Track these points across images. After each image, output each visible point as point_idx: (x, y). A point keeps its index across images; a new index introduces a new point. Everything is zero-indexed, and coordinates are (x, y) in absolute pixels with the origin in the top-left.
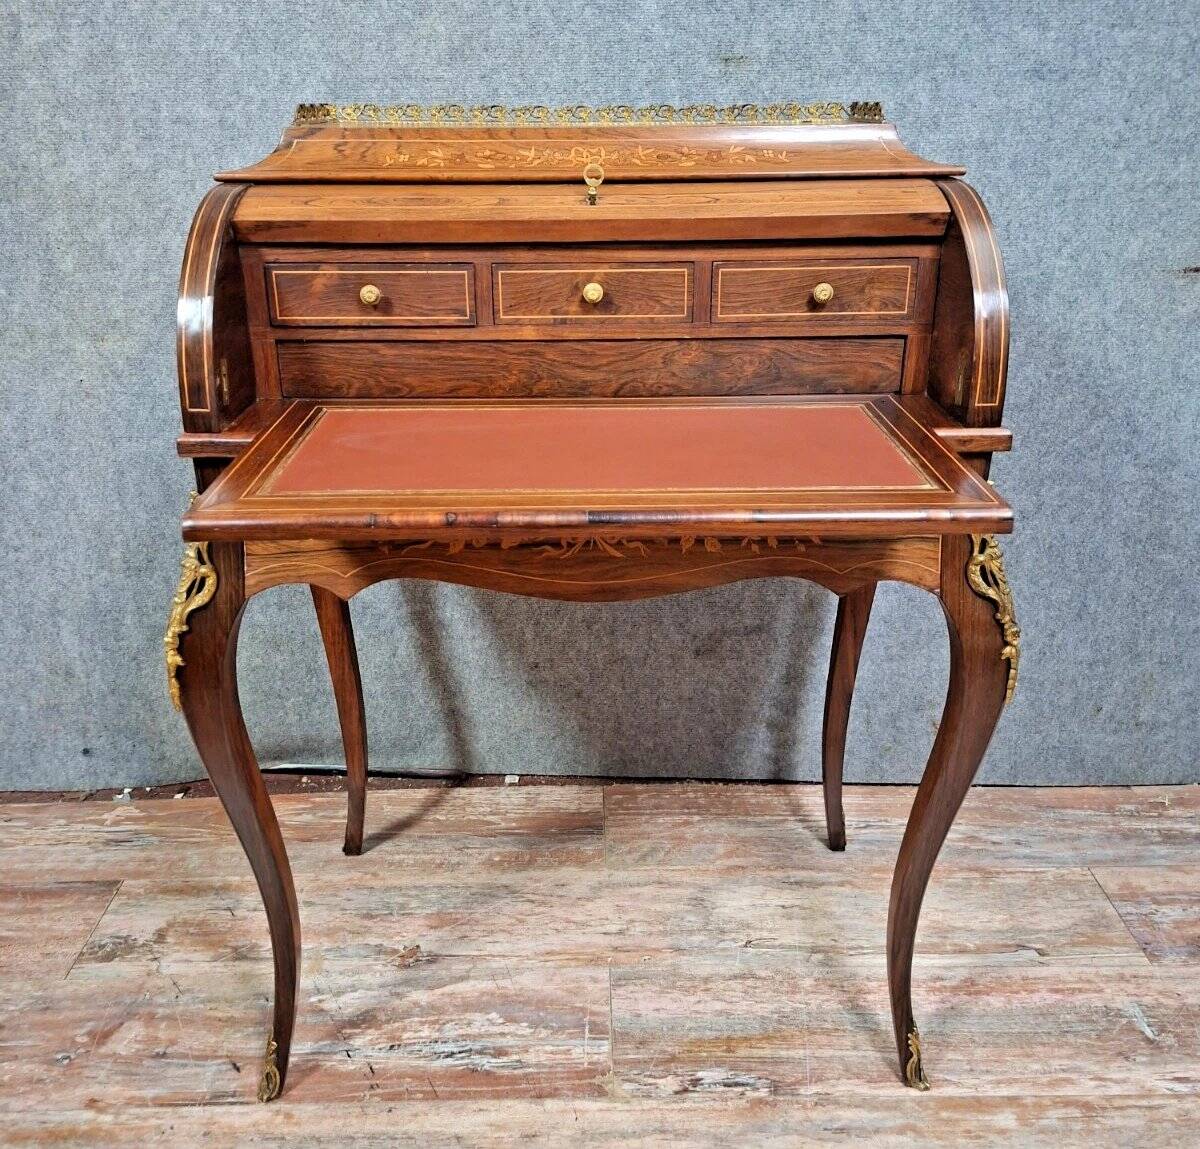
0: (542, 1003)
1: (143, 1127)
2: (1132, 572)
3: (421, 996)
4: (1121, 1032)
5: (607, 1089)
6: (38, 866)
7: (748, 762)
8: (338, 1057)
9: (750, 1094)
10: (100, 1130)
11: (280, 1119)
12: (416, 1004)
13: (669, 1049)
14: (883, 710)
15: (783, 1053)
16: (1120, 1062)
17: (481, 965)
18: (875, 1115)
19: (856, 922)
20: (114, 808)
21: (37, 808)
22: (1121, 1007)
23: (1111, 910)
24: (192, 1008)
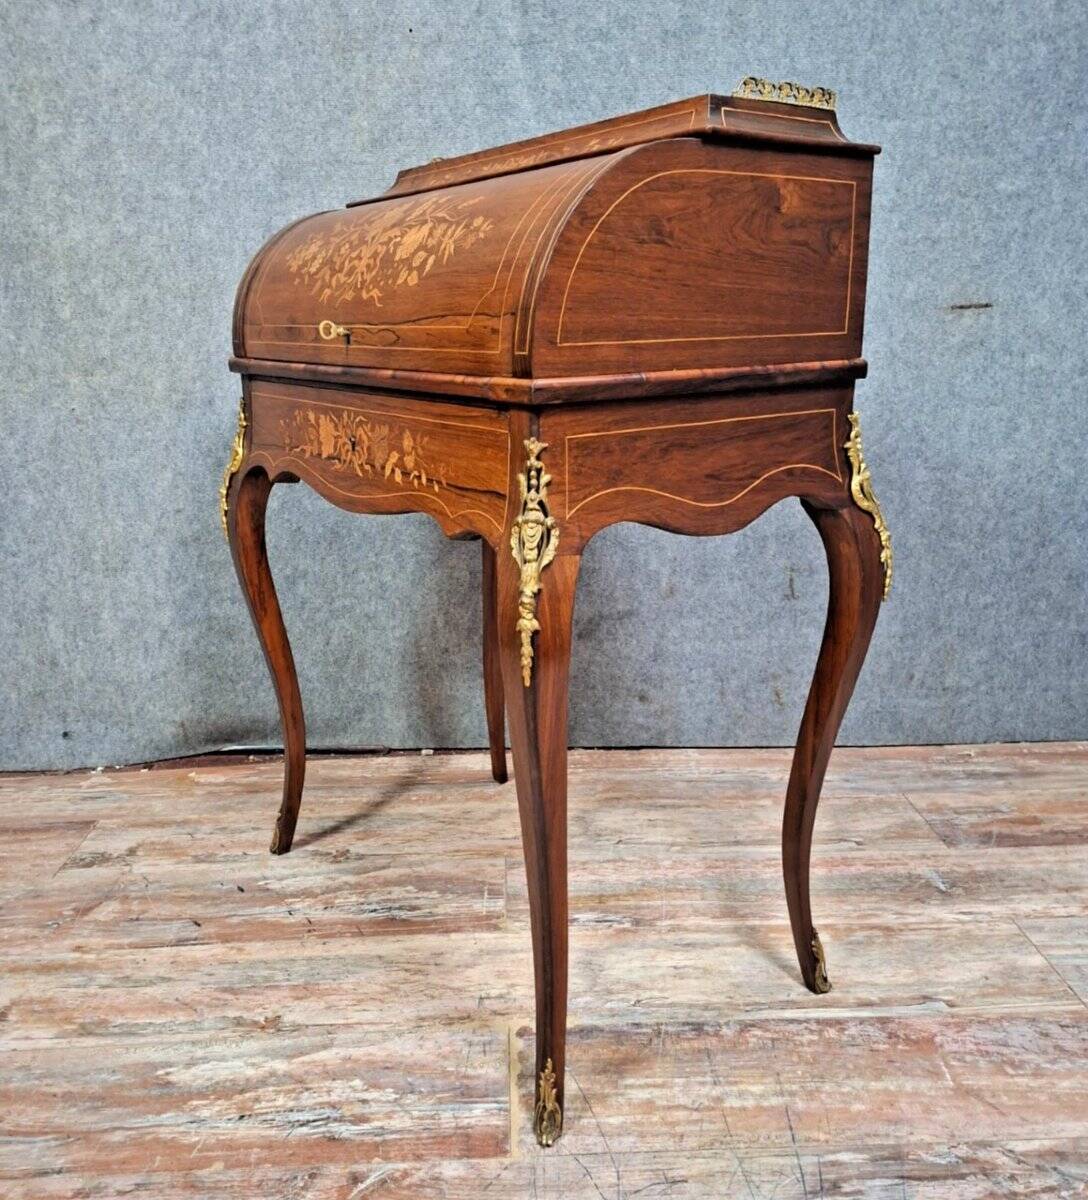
0: (449, 880)
1: (120, 961)
2: (929, 558)
3: (351, 879)
4: (921, 887)
5: (501, 926)
6: (26, 814)
7: (624, 732)
9: (616, 925)
10: (85, 963)
12: (346, 883)
14: (734, 683)
15: (644, 903)
16: (917, 904)
17: (400, 860)
18: (716, 936)
20: (90, 777)
21: (22, 780)
22: (920, 873)
23: (918, 818)
24: (159, 891)
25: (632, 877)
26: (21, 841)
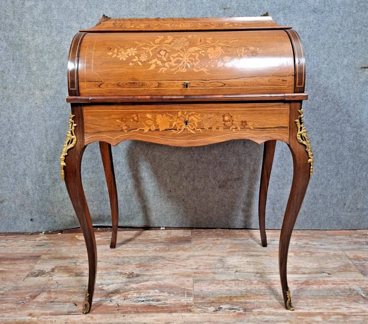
0: (172, 287)
1: (46, 321)
2: (352, 160)
3: (134, 286)
4: (355, 295)
5: (192, 310)
6: (15, 252)
7: (236, 223)
8: (108, 302)
9: (237, 311)
10: (33, 322)
11: (89, 318)
12: (132, 288)
13: (212, 299)
14: (278, 205)
15: (248, 301)
16: (355, 303)
17: (153, 277)
18: (277, 317)
19: (270, 266)
21: (15, 237)
22: (354, 288)
23: (350, 262)
24: (62, 289)
25: (242, 288)
26: (13, 264)
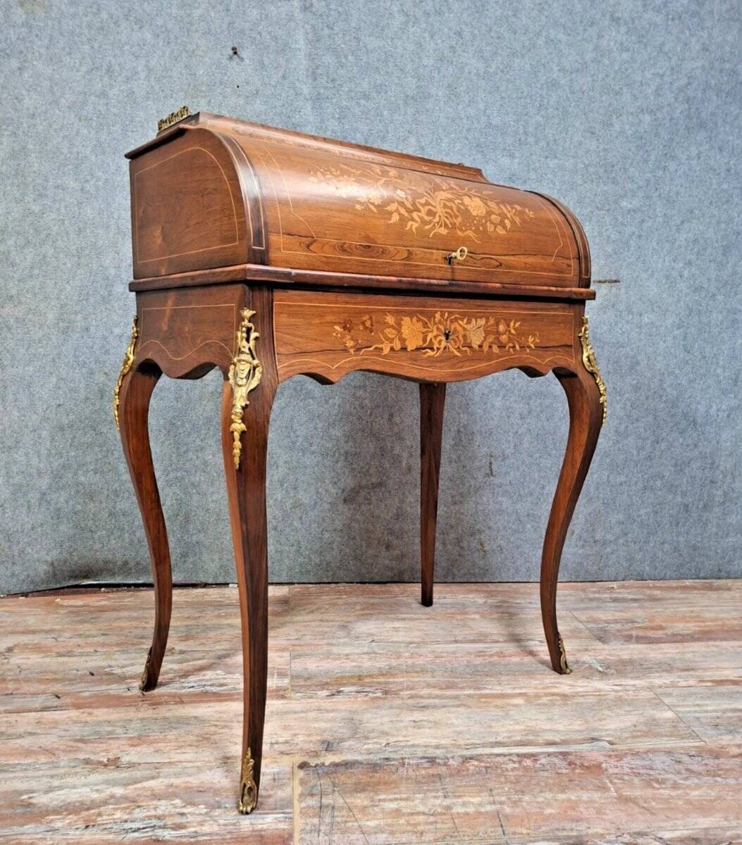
4: (585, 669)
9: (370, 695)
11: (85, 715)
13: (325, 680)
18: (443, 701)
25: (382, 664)
